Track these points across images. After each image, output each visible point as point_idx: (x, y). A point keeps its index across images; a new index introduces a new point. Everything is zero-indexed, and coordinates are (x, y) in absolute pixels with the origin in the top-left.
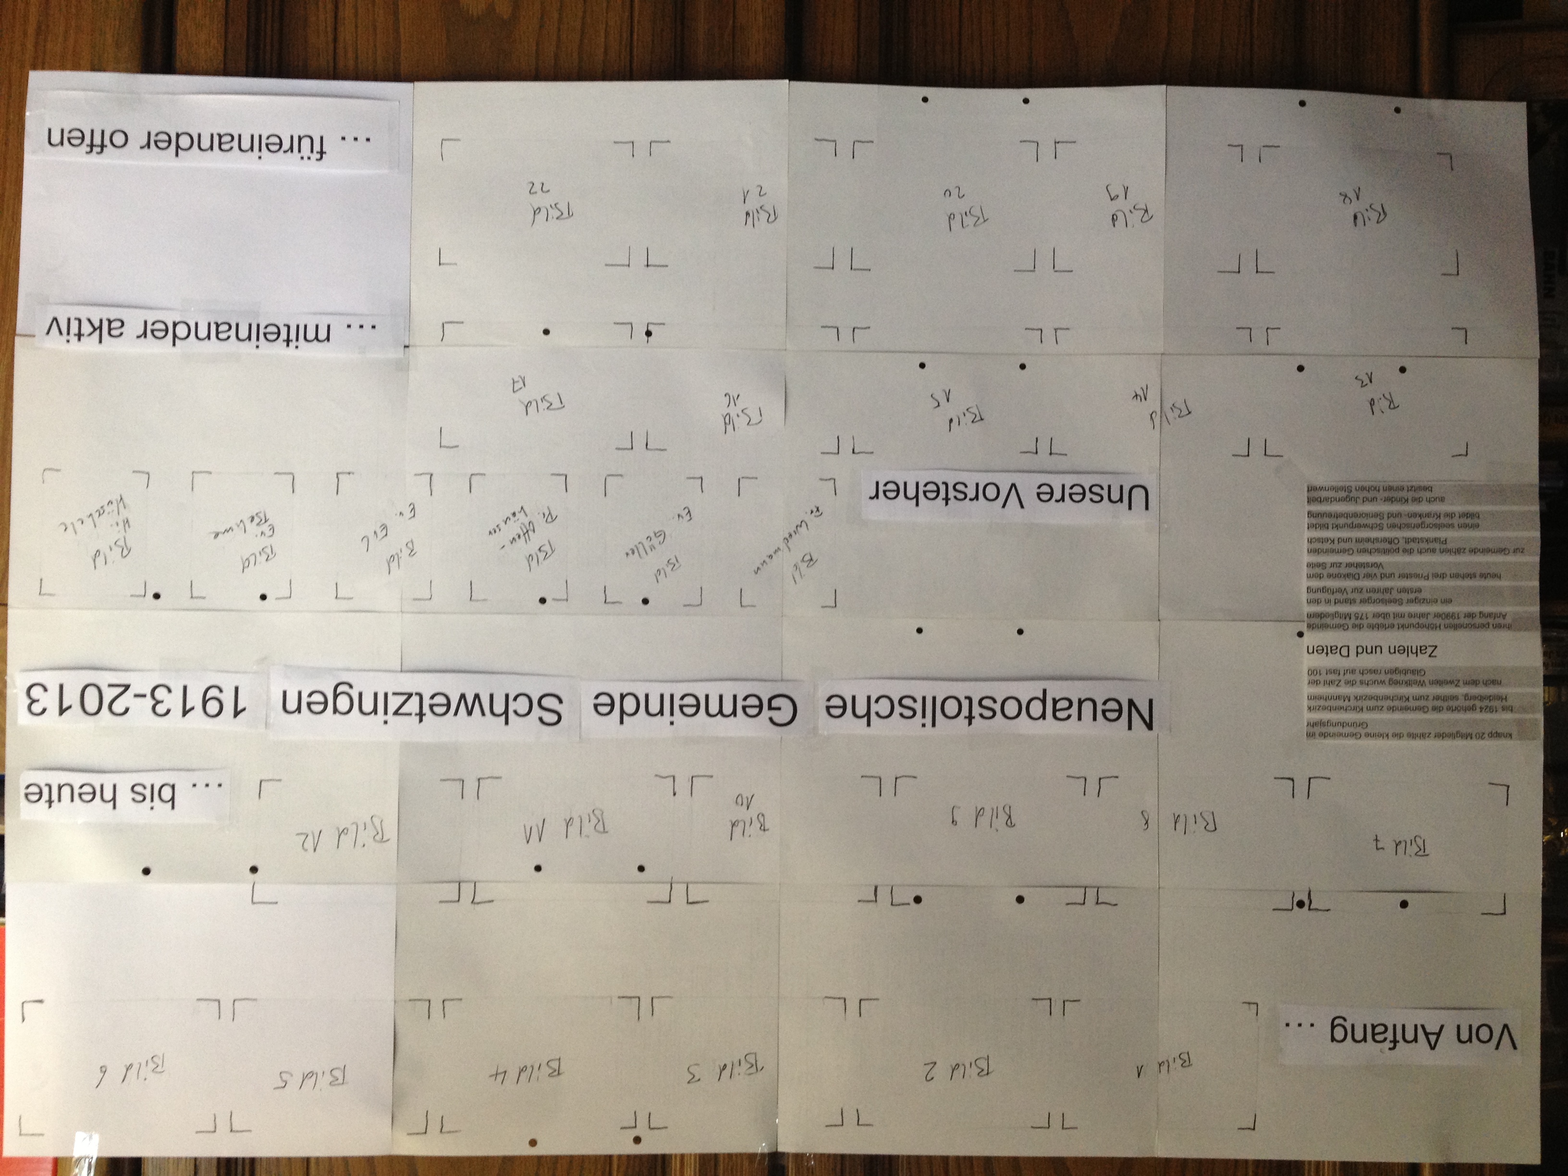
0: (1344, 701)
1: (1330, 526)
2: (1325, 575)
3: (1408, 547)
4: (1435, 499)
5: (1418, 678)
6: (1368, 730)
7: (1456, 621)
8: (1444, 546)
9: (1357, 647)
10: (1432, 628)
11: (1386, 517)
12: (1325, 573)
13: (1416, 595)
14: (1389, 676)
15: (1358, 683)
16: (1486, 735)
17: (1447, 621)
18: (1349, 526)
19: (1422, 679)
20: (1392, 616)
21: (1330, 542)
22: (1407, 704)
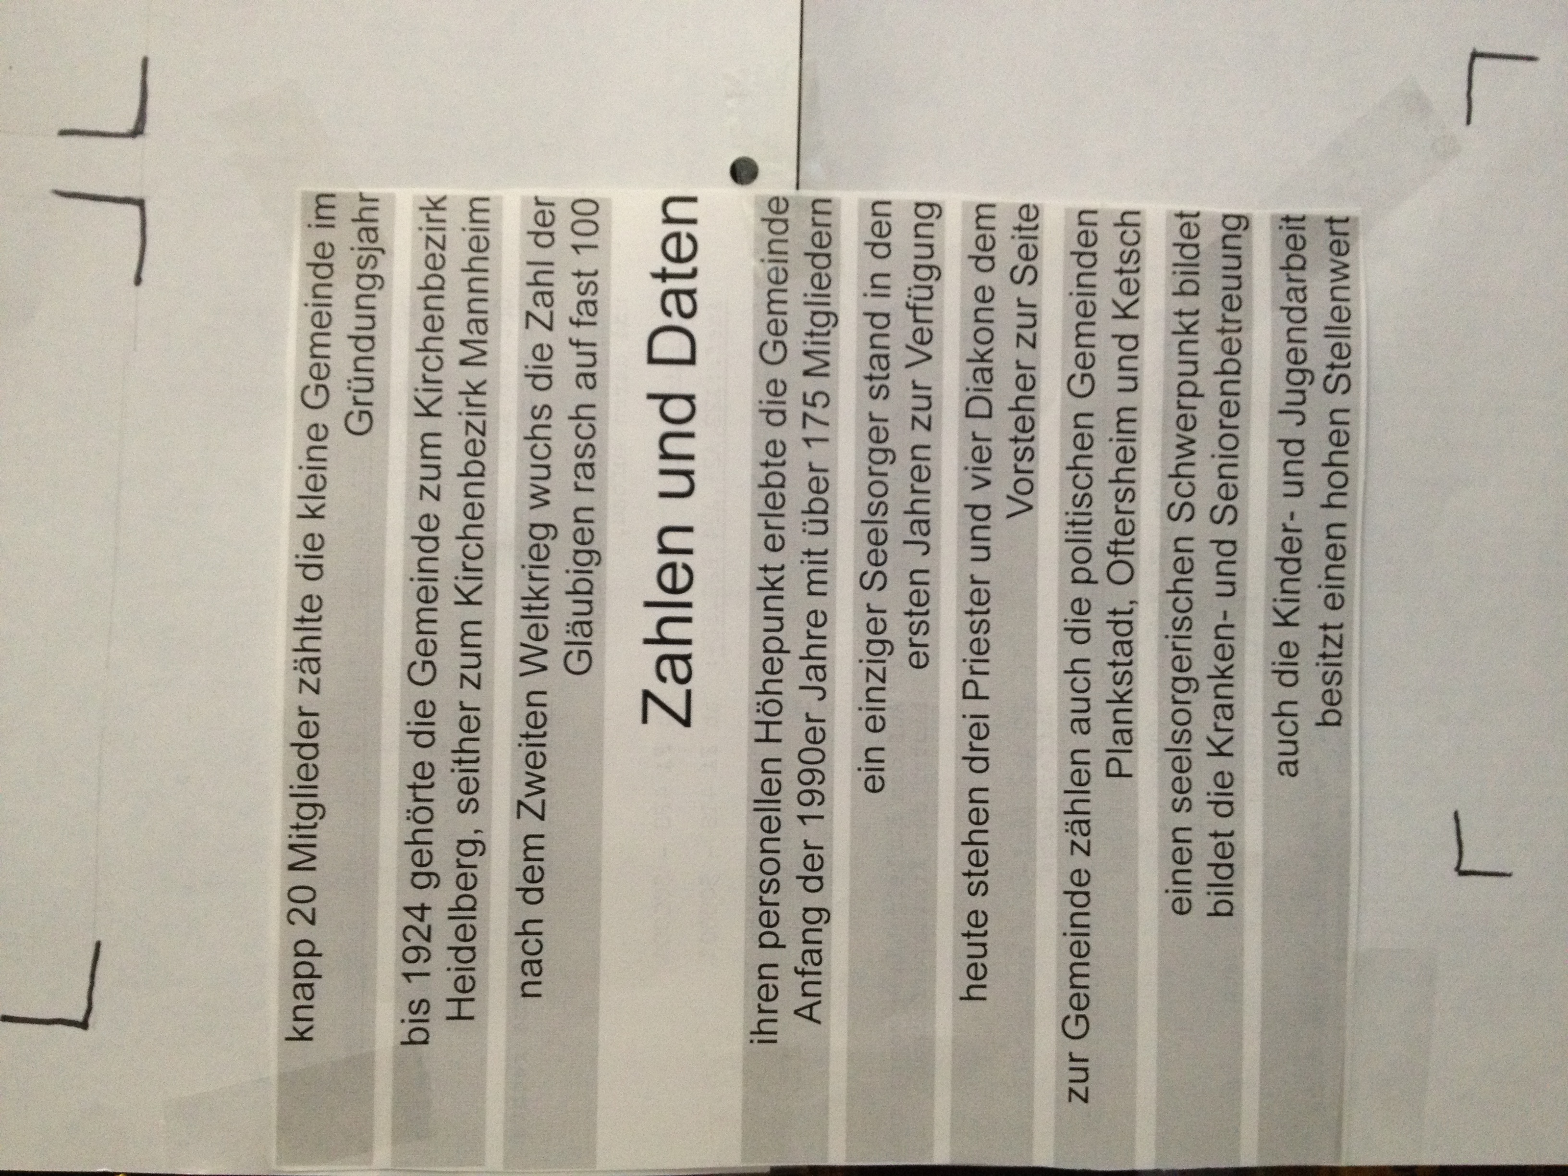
0: (463, 343)
1: (1186, 304)
2: (985, 279)
3: (1098, 619)
4: (1289, 738)
5: (556, 646)
6: (338, 436)
7: (789, 809)
8: (1097, 769)
9: (689, 398)
10: (762, 707)
11: (1224, 532)
12: (998, 279)
13: (903, 650)
14: (567, 527)
15: (541, 399)
16: (302, 930)
17: (790, 769)
18: (1186, 378)
19: (553, 660)
20: (817, 543)
21: (1124, 301)
22: (448, 596)
